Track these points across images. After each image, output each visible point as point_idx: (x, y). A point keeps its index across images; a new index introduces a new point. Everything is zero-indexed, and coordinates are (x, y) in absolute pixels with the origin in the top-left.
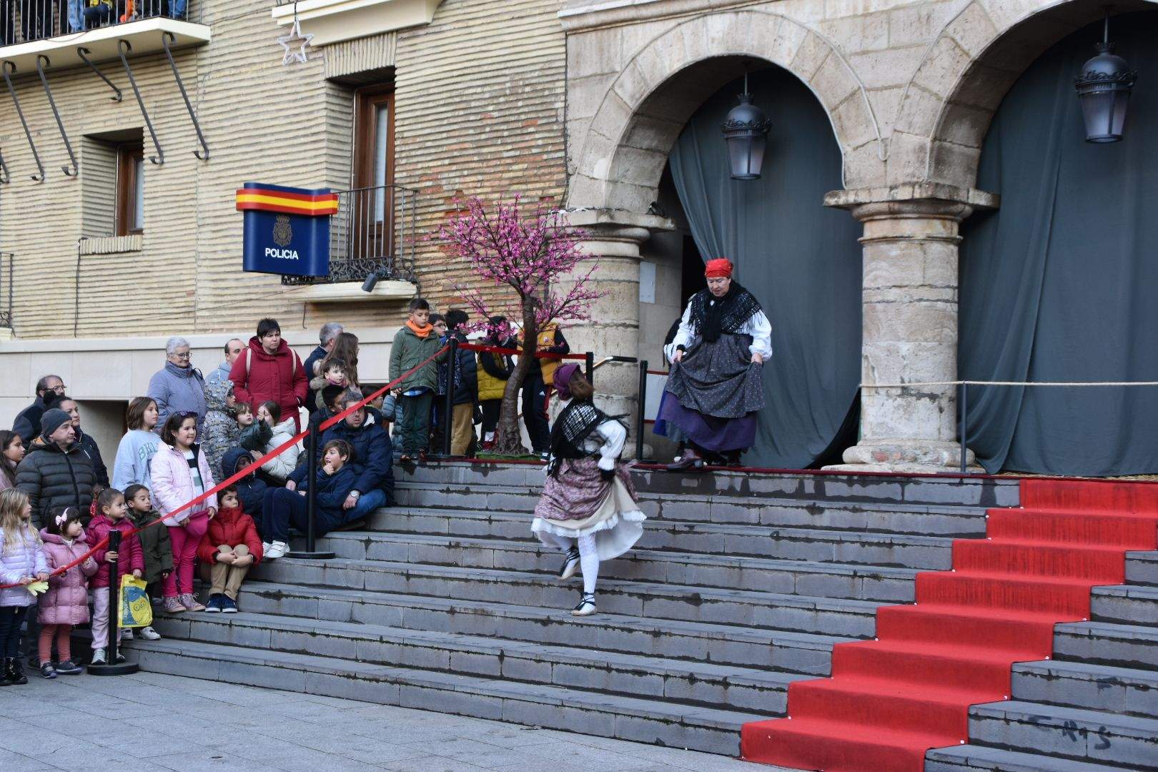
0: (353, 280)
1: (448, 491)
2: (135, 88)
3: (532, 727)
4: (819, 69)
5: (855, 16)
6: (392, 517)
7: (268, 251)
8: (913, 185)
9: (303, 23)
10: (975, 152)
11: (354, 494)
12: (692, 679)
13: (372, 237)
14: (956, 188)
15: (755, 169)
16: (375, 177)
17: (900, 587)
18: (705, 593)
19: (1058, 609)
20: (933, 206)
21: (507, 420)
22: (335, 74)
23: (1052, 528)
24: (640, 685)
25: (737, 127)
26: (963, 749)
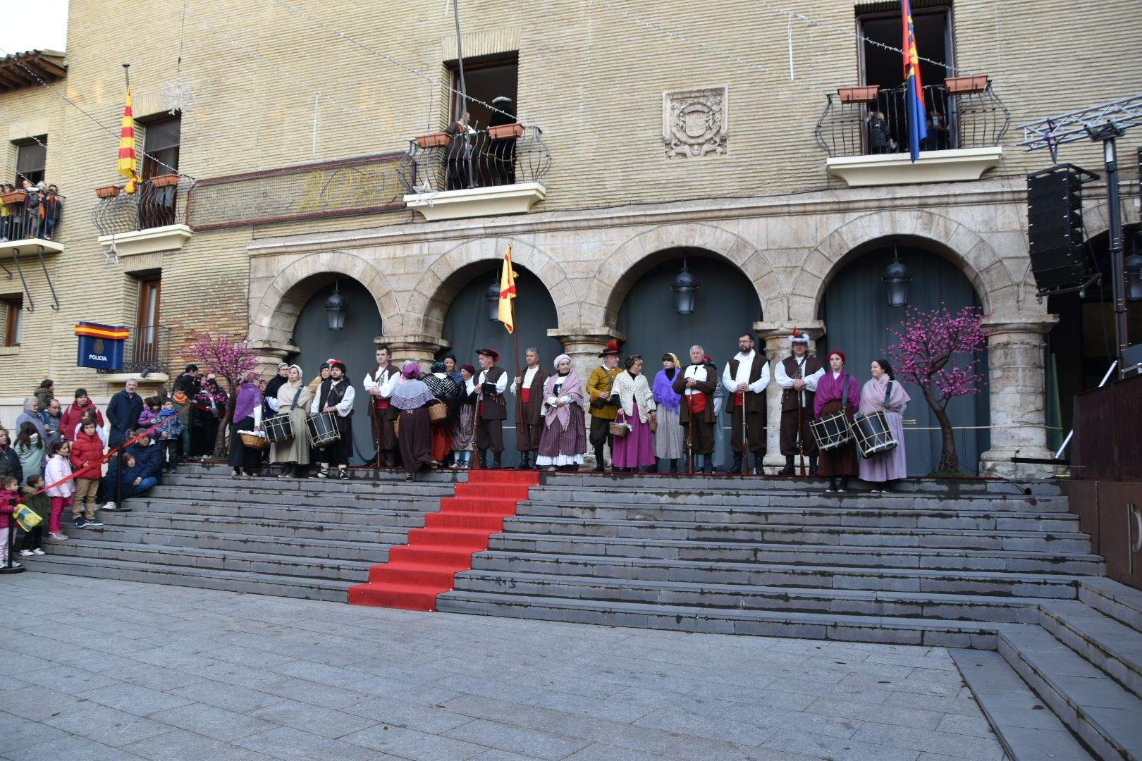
0: (135, 371)
1: (190, 477)
2: (20, 272)
3: (242, 593)
4: (372, 280)
5: (389, 258)
6: (160, 490)
7: (91, 356)
8: (415, 336)
9: (117, 244)
10: (441, 322)
11: (139, 478)
12: (322, 567)
13: (146, 351)
14: (434, 338)
15: (341, 325)
16: (148, 321)
17: (418, 520)
18: (325, 526)
19: (489, 528)
20: (423, 346)
21: (220, 442)
22: (130, 270)
23: (484, 491)
24: (296, 571)
25: (332, 305)
26: (452, 593)
